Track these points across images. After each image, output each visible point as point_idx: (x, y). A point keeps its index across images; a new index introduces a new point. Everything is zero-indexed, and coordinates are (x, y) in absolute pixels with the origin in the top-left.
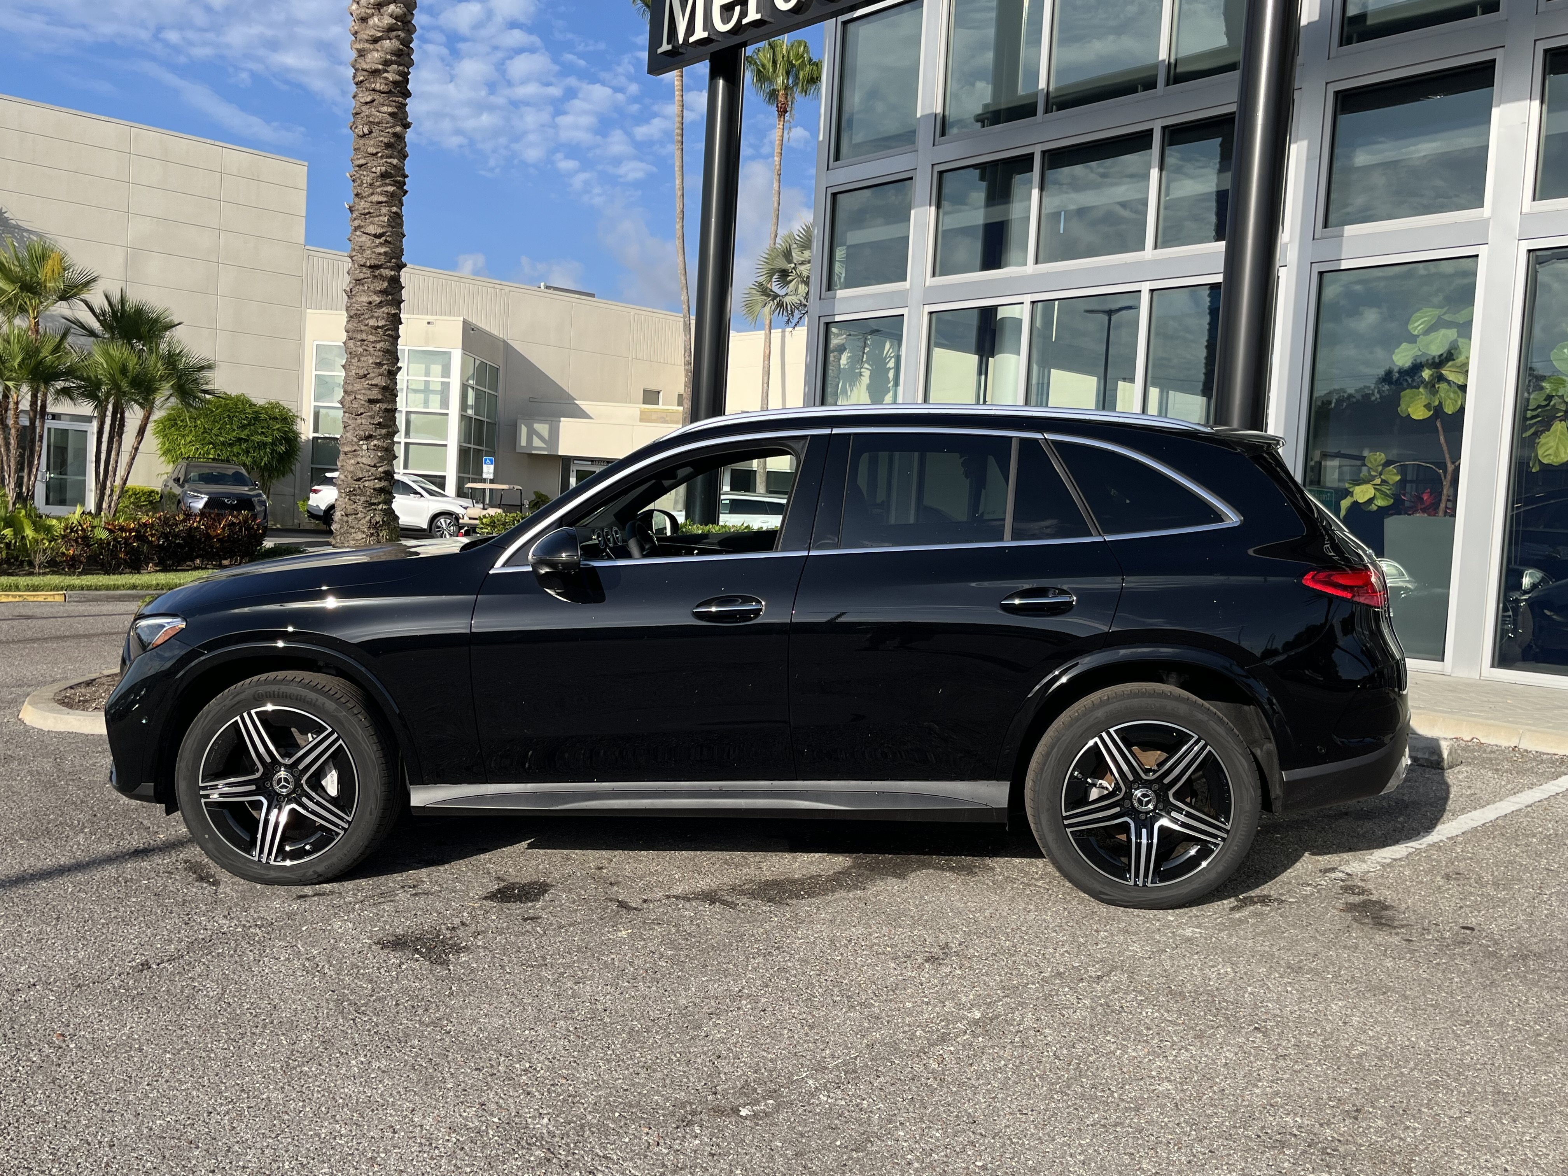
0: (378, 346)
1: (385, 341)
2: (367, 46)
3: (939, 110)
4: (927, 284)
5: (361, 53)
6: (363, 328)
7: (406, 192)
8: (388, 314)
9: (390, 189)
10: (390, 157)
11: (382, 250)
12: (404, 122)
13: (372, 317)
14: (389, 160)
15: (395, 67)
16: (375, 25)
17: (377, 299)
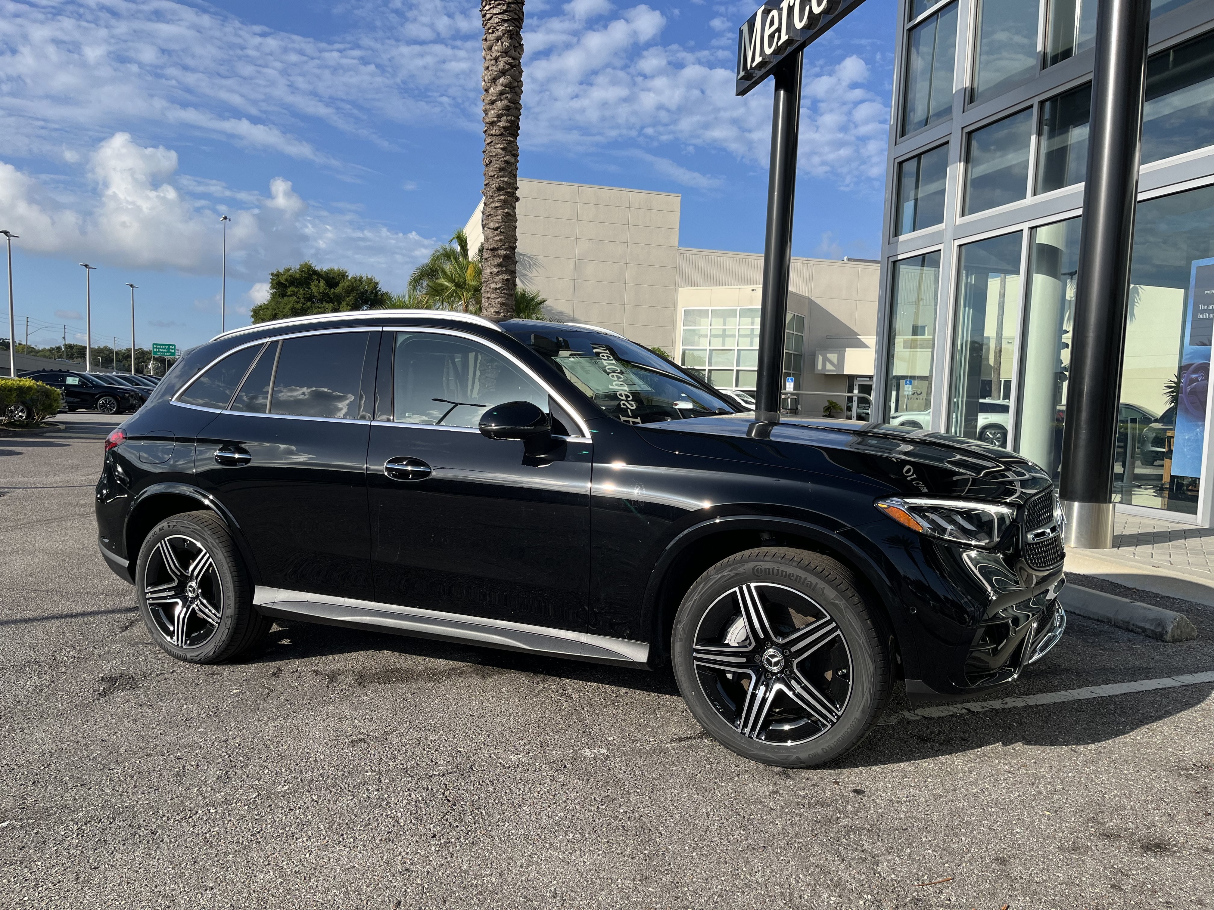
0: (497, 301)
1: (502, 297)
2: (488, 107)
3: (967, 84)
4: (957, 223)
5: (486, 112)
6: (488, 290)
7: (517, 199)
8: (503, 279)
9: (502, 197)
10: (503, 177)
11: (497, 238)
12: (513, 152)
13: (493, 282)
14: (502, 179)
15: (505, 117)
16: (492, 93)
17: (495, 270)
